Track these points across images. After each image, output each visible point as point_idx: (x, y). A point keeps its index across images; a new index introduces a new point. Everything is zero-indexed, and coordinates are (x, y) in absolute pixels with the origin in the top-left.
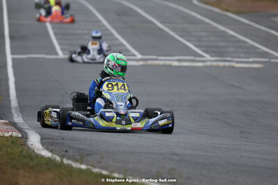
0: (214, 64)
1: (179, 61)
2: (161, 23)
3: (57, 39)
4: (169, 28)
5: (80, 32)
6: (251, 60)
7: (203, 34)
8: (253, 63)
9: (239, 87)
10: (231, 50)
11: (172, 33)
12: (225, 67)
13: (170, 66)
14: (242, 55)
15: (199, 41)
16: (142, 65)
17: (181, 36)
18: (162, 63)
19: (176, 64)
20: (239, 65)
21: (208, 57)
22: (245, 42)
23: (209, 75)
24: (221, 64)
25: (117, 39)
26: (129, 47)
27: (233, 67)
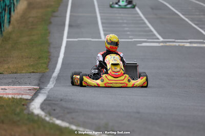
3: (103, 27)
5: (121, 21)
11: (190, 22)
13: (183, 47)
16: (162, 46)
17: (196, 24)
18: (177, 44)
25: (148, 27)
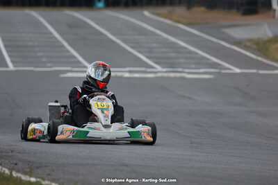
0: (165, 75)
1: (130, 72)
2: (113, 34)
3: (7, 51)
4: (120, 39)
5: (30, 44)
6: (202, 70)
7: (154, 45)
8: (203, 74)
9: (190, 98)
10: (182, 61)
11: (123, 45)
12: (175, 78)
13: (121, 78)
14: (193, 66)
15: (151, 52)
17: (132, 47)
19: (127, 75)
20: (190, 76)
21: (159, 68)
22: (196, 53)
23: (160, 86)
24: (172, 75)
25: (68, 51)
26: (80, 59)
27: (183, 78)
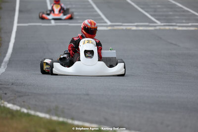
0: (162, 28)
1: (137, 26)
6: (190, 24)
7: (159, 6)
8: (191, 27)
11: (136, 6)
12: (170, 30)
13: (130, 30)
15: (155, 11)
16: (110, 30)
17: (142, 8)
18: (124, 28)
19: (134, 28)
20: (180, 28)
21: (159, 23)
24: (167, 28)
25: (96, 11)
27: (175, 30)
